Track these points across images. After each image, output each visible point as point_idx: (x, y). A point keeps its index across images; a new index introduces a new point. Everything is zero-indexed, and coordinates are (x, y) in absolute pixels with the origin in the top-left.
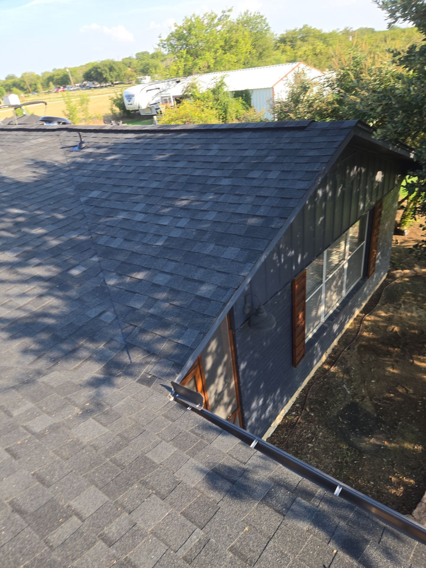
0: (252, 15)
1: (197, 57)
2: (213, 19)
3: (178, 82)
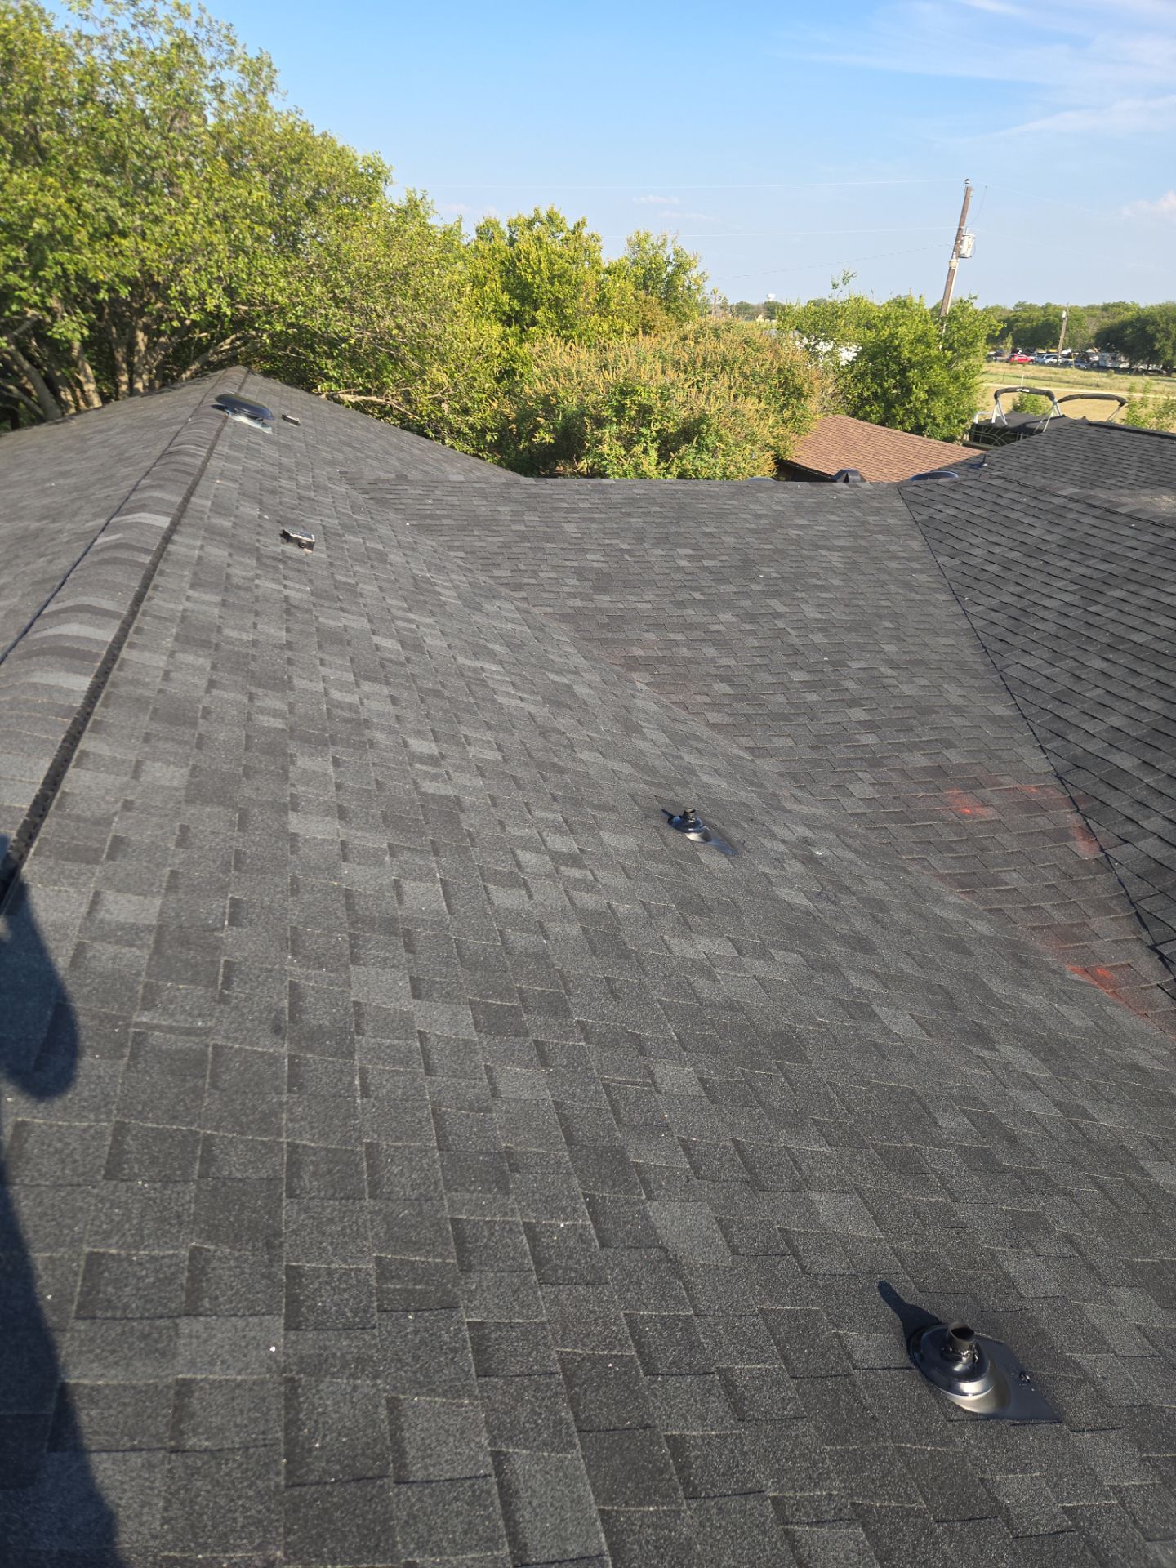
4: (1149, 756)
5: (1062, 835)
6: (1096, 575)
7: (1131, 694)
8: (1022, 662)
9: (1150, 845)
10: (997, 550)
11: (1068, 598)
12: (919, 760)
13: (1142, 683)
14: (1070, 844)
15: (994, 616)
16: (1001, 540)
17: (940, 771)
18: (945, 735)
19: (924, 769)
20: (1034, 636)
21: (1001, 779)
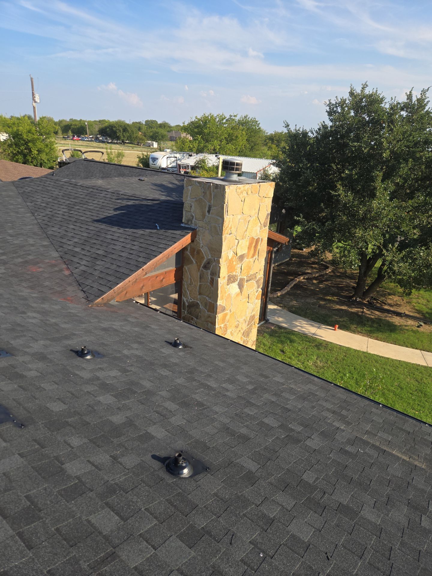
0: (250, 119)
1: (207, 142)
2: (223, 120)
3: (191, 156)
4: (83, 247)
5: (61, 270)
6: (72, 203)
7: (80, 233)
8: (52, 229)
9: (83, 268)
10: (44, 199)
11: (64, 210)
12: (20, 260)
13: (82, 230)
14: (63, 272)
15: (44, 218)
16: (46, 196)
17: (26, 262)
18: (28, 252)
19: (21, 262)
20: (55, 222)
21: (45, 261)
